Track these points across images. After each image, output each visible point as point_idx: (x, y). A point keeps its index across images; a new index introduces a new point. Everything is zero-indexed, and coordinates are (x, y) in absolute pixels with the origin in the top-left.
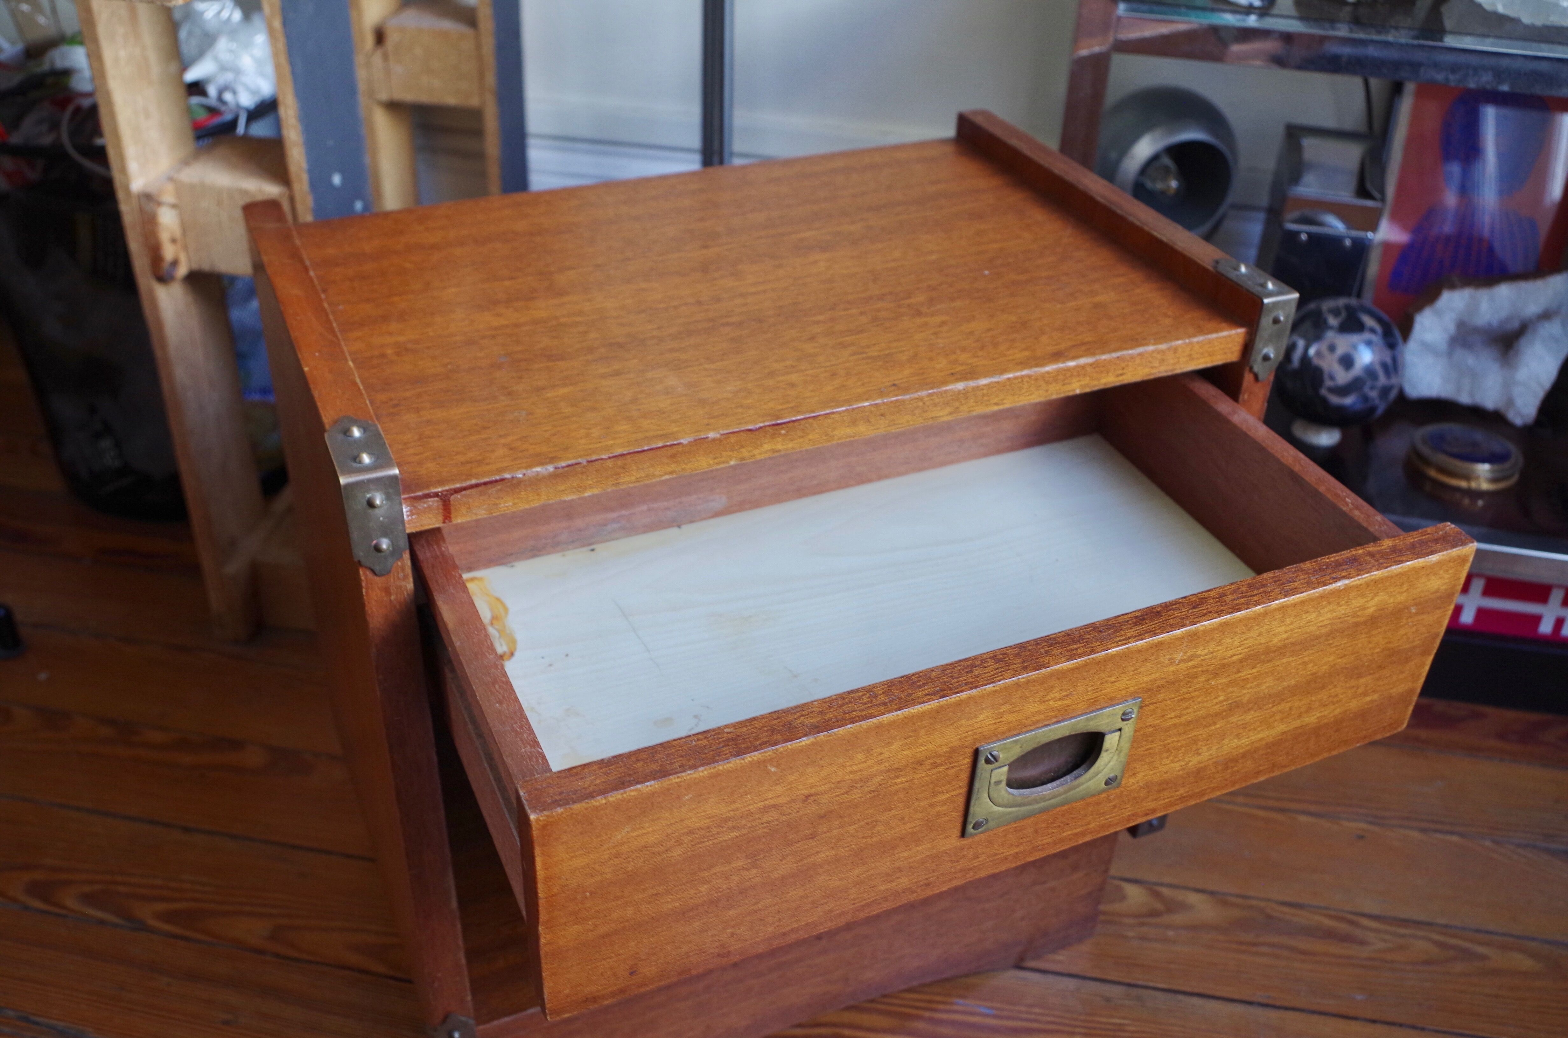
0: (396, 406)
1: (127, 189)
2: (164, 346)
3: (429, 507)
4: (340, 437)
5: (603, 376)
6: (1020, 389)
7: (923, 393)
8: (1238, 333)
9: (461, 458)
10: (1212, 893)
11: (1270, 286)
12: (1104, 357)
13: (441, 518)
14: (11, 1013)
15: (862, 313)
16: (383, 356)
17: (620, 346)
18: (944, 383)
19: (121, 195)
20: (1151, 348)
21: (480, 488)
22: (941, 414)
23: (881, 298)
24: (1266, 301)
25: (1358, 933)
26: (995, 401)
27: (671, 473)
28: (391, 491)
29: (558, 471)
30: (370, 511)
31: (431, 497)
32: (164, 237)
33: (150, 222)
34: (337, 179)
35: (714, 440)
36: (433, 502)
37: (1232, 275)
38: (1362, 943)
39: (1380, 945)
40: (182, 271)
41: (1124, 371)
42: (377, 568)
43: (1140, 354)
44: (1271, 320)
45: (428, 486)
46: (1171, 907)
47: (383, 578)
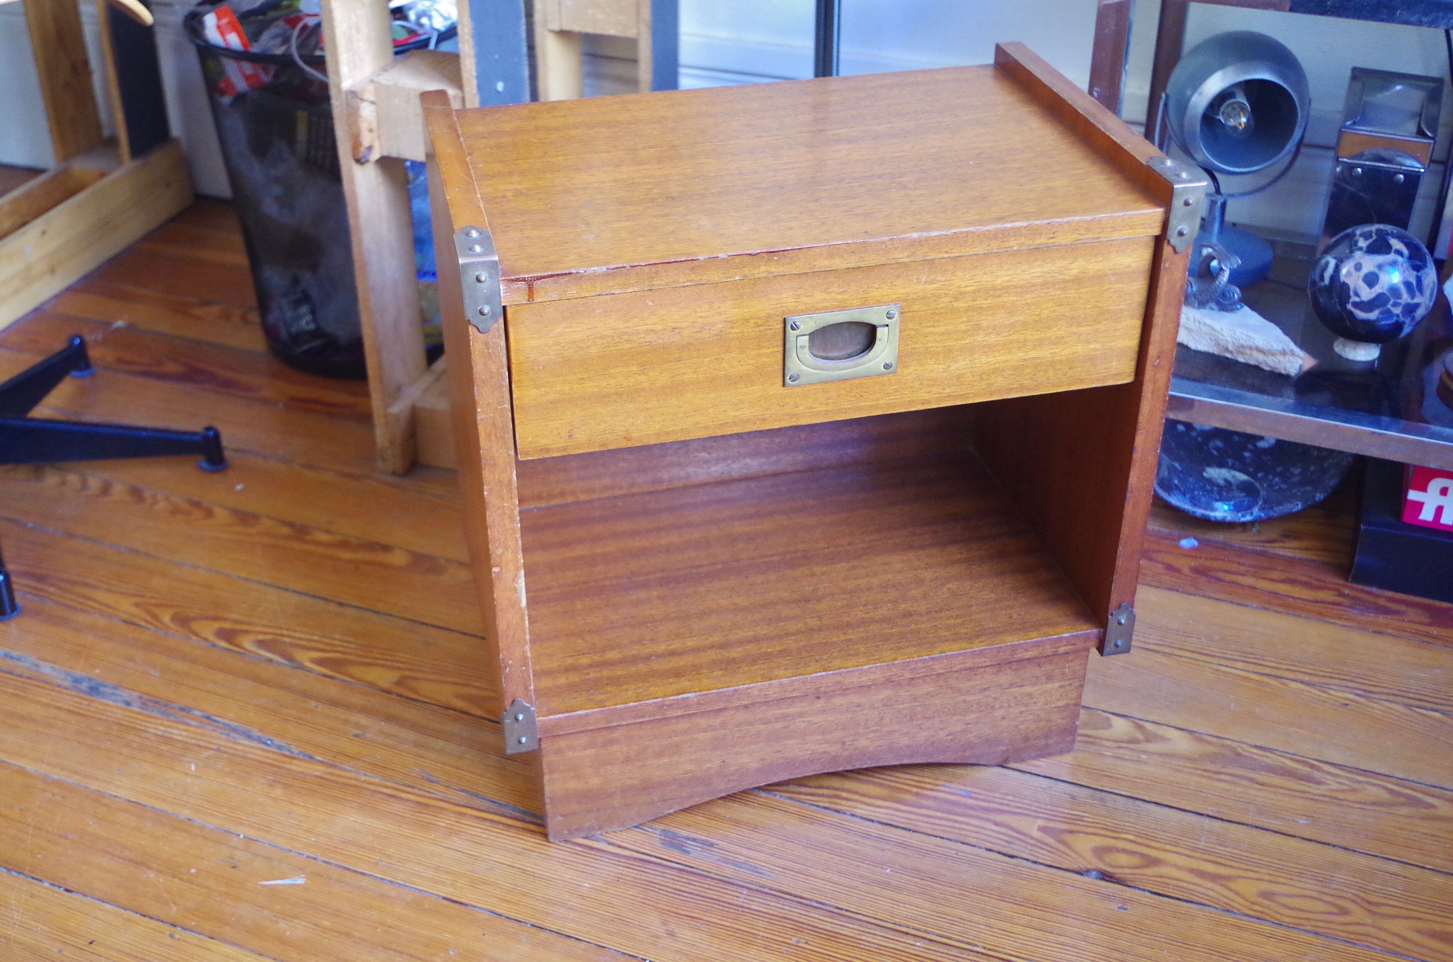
0: (507, 227)
1: (338, 86)
2: (357, 216)
3: (518, 288)
4: (464, 237)
5: (655, 216)
6: (966, 242)
7: (886, 238)
8: (1157, 212)
9: (545, 260)
10: (1191, 732)
11: (1184, 175)
12: (1037, 222)
13: (527, 297)
14: (197, 713)
15: (861, 186)
16: (504, 197)
17: (673, 198)
18: (904, 232)
19: (333, 92)
20: (1077, 218)
21: (554, 278)
22: (901, 256)
23: (880, 177)
24: (1175, 186)
25: (1317, 775)
26: (945, 250)
27: (691, 281)
28: (492, 272)
29: (609, 271)
30: (478, 284)
31: (520, 281)
32: (364, 126)
33: (353, 114)
34: (500, 86)
35: (723, 259)
37: (1158, 168)
38: (1319, 783)
39: (1335, 786)
40: (375, 156)
41: (1055, 235)
42: (480, 327)
43: (1067, 222)
44: (1182, 203)
45: (519, 274)
46: (1150, 738)
47: (485, 335)
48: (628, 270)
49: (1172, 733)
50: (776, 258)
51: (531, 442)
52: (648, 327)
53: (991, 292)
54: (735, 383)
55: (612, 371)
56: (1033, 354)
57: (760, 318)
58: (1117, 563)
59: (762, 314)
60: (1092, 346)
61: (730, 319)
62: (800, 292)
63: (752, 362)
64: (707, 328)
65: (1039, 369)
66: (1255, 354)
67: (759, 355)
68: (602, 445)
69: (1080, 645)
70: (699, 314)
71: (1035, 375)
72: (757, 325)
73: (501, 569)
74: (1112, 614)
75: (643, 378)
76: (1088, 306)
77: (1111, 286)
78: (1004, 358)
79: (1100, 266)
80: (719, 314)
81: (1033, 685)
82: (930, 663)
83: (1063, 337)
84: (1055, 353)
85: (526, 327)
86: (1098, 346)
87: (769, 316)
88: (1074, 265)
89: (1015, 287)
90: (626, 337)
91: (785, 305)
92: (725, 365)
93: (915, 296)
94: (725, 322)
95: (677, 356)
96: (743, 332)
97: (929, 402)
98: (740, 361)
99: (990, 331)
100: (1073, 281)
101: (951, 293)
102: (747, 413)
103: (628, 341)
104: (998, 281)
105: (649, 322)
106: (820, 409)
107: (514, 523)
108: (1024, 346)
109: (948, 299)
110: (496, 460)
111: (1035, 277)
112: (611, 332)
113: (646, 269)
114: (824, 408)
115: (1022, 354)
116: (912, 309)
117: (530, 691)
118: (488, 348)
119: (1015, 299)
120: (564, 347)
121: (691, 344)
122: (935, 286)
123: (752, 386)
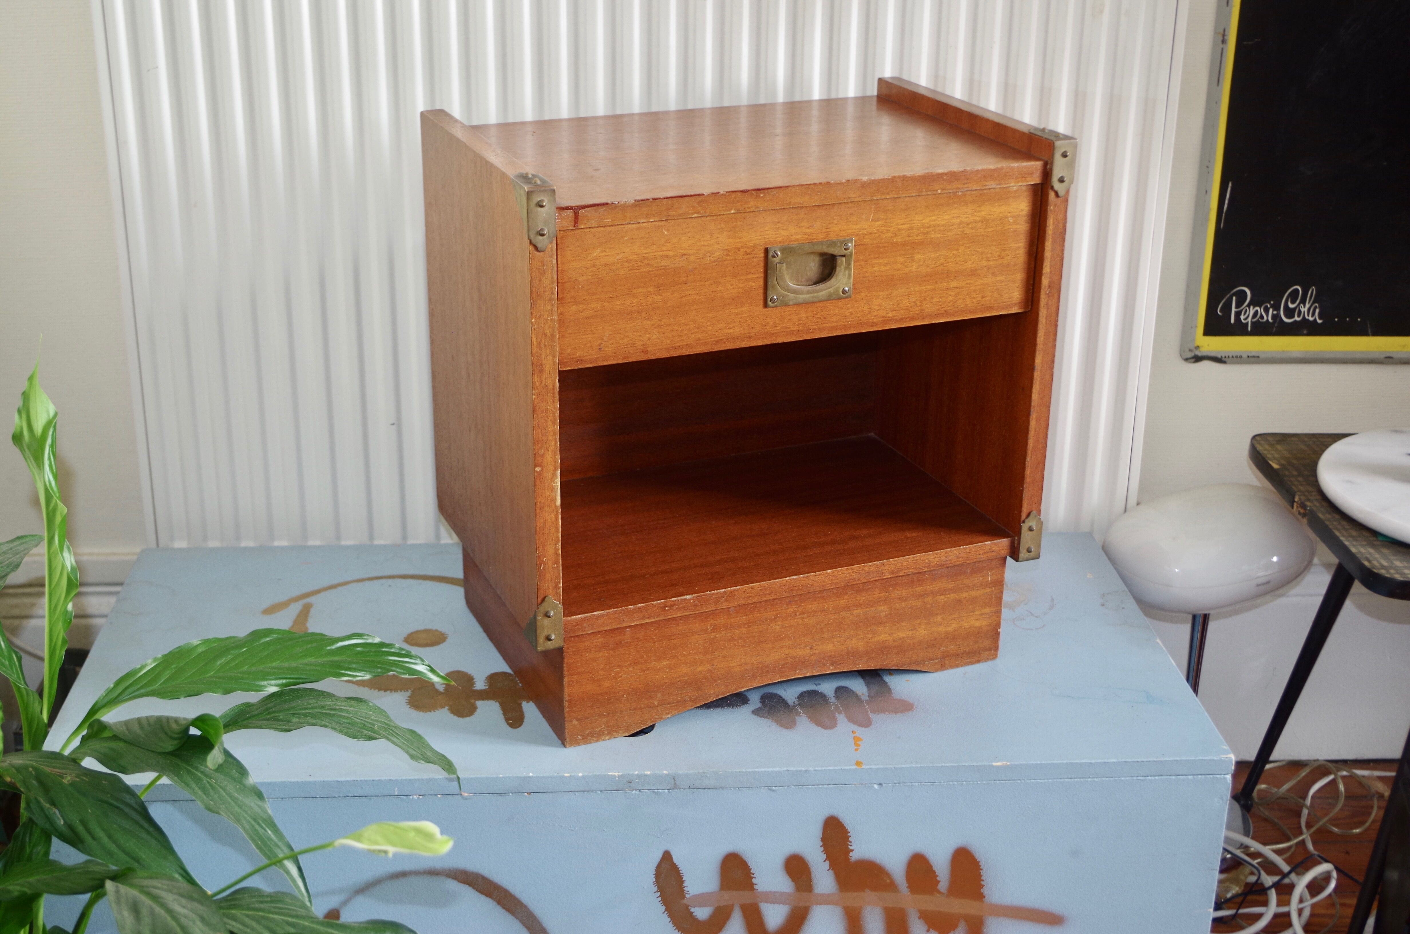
3: (568, 215)
8: (1038, 165)
12: (955, 170)
13: (573, 224)
21: (595, 208)
22: (854, 196)
24: (1056, 141)
26: (887, 191)
27: (698, 213)
28: (551, 198)
29: (637, 203)
30: (540, 209)
31: (569, 209)
35: (723, 195)
36: (570, 213)
37: (1038, 133)
41: (968, 181)
42: (538, 246)
44: (1061, 155)
47: (541, 254)
48: (651, 202)
50: (762, 195)
51: (569, 354)
52: (663, 253)
53: (922, 230)
54: (729, 304)
55: (635, 291)
56: (954, 284)
57: (748, 248)
58: (1026, 472)
59: (749, 244)
60: (998, 278)
61: (726, 248)
62: (779, 225)
63: (741, 285)
64: (708, 255)
65: (959, 297)
67: (747, 280)
68: (624, 358)
69: (998, 554)
70: (702, 243)
71: (956, 302)
72: (746, 253)
73: (542, 469)
74: (1024, 522)
75: (659, 298)
76: (994, 244)
77: (1010, 227)
78: (932, 287)
79: (1002, 211)
80: (718, 243)
81: (962, 591)
83: (976, 270)
84: (970, 284)
85: (570, 250)
86: (1003, 278)
87: (755, 246)
88: (983, 208)
89: (939, 225)
90: (646, 261)
91: (767, 236)
92: (720, 288)
93: (865, 232)
94: (722, 250)
95: (685, 279)
96: (735, 259)
97: (876, 324)
98: (732, 285)
99: (921, 263)
100: (982, 221)
101: (892, 229)
102: (737, 331)
103: (648, 265)
104: (927, 220)
105: (665, 248)
106: (793, 329)
107: (554, 426)
108: (947, 277)
109: (889, 235)
110: (544, 366)
111: (953, 217)
112: (635, 256)
113: (665, 202)
114: (796, 328)
115: (945, 284)
116: (862, 243)
117: (559, 588)
118: (543, 266)
119: (939, 236)
120: (599, 269)
121: (696, 269)
122: (879, 223)
123: (742, 307)
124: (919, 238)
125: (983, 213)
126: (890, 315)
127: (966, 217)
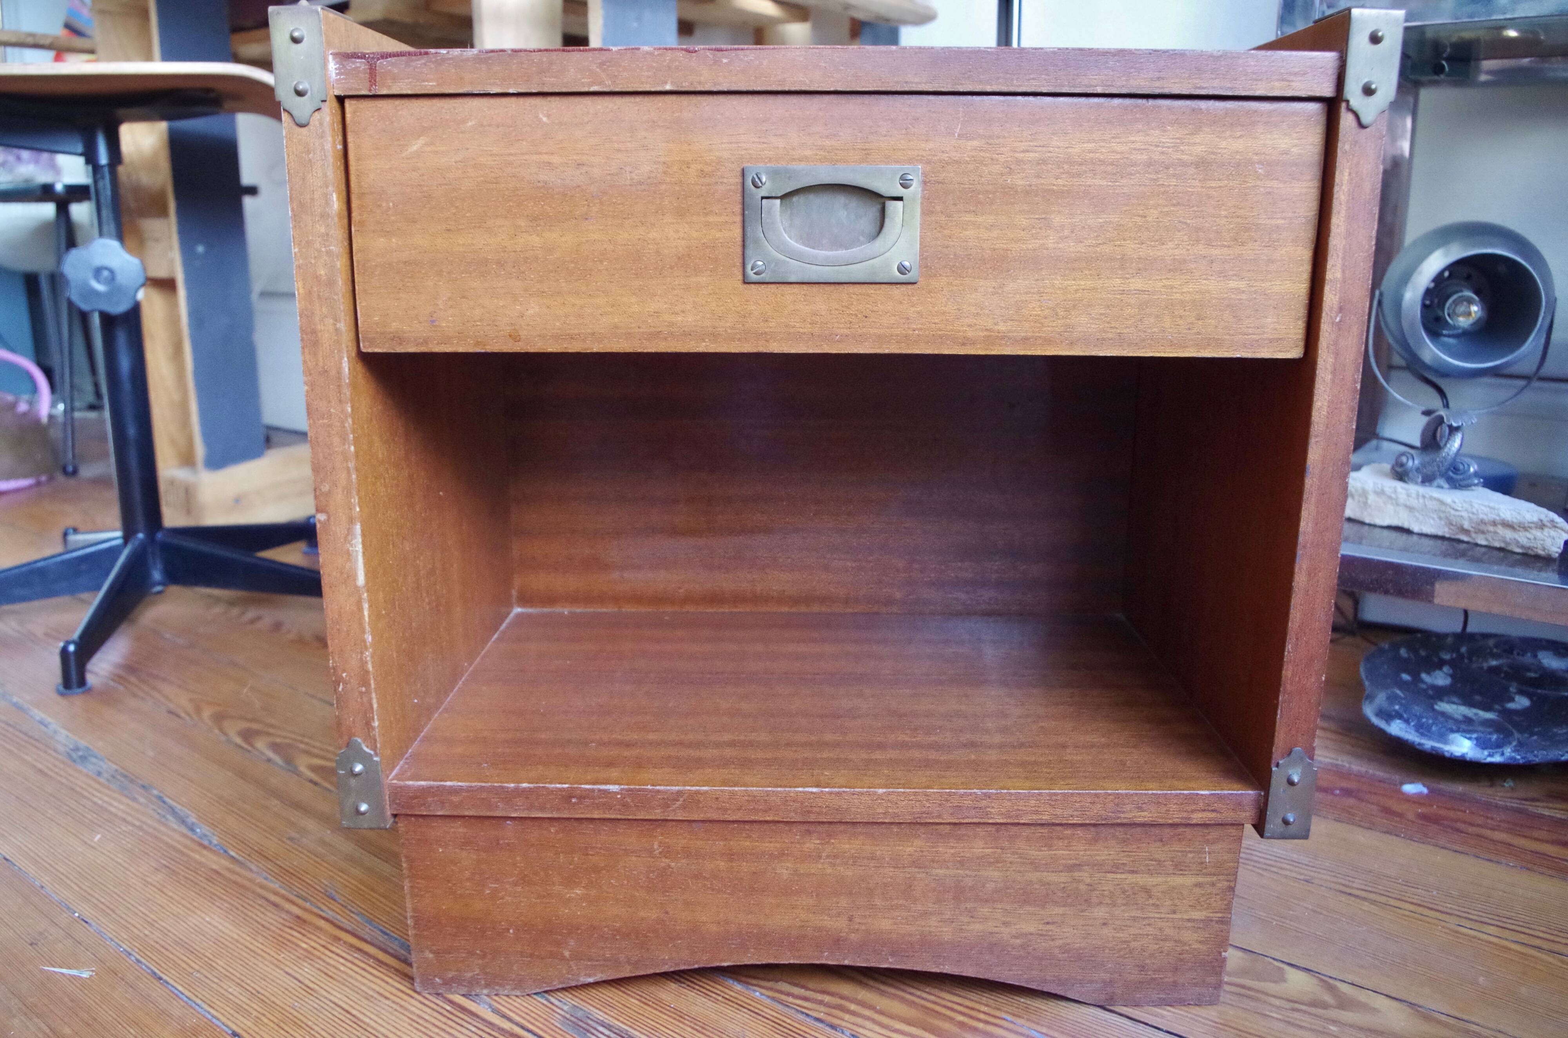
3: (356, 68)
8: (1326, 59)
13: (367, 84)
21: (404, 58)
26: (987, 77)
27: (600, 84)
28: (312, 26)
29: (483, 56)
30: (294, 46)
31: (359, 57)
42: (295, 115)
44: (1366, 39)
46: (1344, 1003)
47: (303, 129)
48: (510, 55)
49: (1381, 1002)
50: (725, 61)
52: (542, 157)
53: (1066, 167)
54: (672, 268)
55: (491, 223)
56: (1137, 284)
57: (706, 164)
59: (711, 159)
60: (1232, 284)
61: (662, 159)
62: (767, 127)
63: (695, 234)
64: (628, 169)
65: (1148, 311)
66: (1501, 530)
67: (706, 225)
68: (480, 345)
69: (1229, 816)
70: (617, 146)
71: (1141, 320)
72: (703, 174)
73: (329, 518)
74: (1277, 765)
75: (535, 240)
76: (1223, 213)
77: (1259, 183)
78: (1089, 283)
79: (1238, 145)
80: (646, 148)
81: (1150, 873)
82: (984, 803)
83: (1185, 261)
84: (1172, 287)
85: (370, 136)
86: (1242, 285)
87: (720, 162)
88: (1198, 139)
89: (1103, 162)
90: (510, 170)
91: (744, 146)
92: (654, 235)
93: (945, 156)
94: (655, 163)
95: (584, 210)
96: (681, 182)
98: (677, 232)
99: (1066, 232)
100: (1197, 165)
101: (1001, 159)
102: (690, 320)
103: (515, 176)
104: (1076, 150)
105: (543, 148)
106: (801, 330)
107: (344, 444)
108: (1122, 267)
109: (997, 168)
110: (320, 334)
111: (1135, 149)
112: (490, 158)
113: (536, 57)
114: (808, 329)
115: (1118, 281)
116: (940, 179)
117: (373, 728)
118: (308, 152)
119: (1104, 183)
120: (423, 175)
121: (604, 193)
122: (975, 143)
123: (696, 275)
124: (1060, 182)
125: (1199, 149)
126: (1002, 327)
127: (1163, 153)
